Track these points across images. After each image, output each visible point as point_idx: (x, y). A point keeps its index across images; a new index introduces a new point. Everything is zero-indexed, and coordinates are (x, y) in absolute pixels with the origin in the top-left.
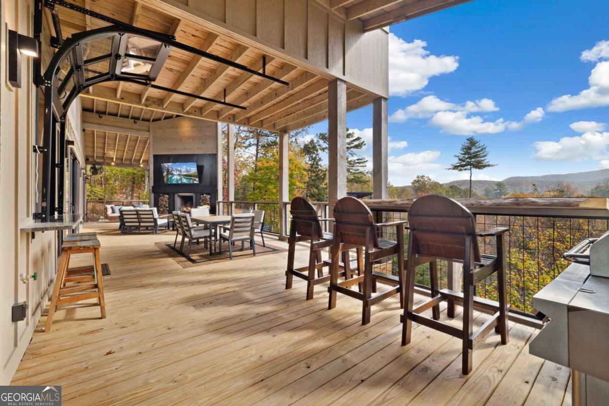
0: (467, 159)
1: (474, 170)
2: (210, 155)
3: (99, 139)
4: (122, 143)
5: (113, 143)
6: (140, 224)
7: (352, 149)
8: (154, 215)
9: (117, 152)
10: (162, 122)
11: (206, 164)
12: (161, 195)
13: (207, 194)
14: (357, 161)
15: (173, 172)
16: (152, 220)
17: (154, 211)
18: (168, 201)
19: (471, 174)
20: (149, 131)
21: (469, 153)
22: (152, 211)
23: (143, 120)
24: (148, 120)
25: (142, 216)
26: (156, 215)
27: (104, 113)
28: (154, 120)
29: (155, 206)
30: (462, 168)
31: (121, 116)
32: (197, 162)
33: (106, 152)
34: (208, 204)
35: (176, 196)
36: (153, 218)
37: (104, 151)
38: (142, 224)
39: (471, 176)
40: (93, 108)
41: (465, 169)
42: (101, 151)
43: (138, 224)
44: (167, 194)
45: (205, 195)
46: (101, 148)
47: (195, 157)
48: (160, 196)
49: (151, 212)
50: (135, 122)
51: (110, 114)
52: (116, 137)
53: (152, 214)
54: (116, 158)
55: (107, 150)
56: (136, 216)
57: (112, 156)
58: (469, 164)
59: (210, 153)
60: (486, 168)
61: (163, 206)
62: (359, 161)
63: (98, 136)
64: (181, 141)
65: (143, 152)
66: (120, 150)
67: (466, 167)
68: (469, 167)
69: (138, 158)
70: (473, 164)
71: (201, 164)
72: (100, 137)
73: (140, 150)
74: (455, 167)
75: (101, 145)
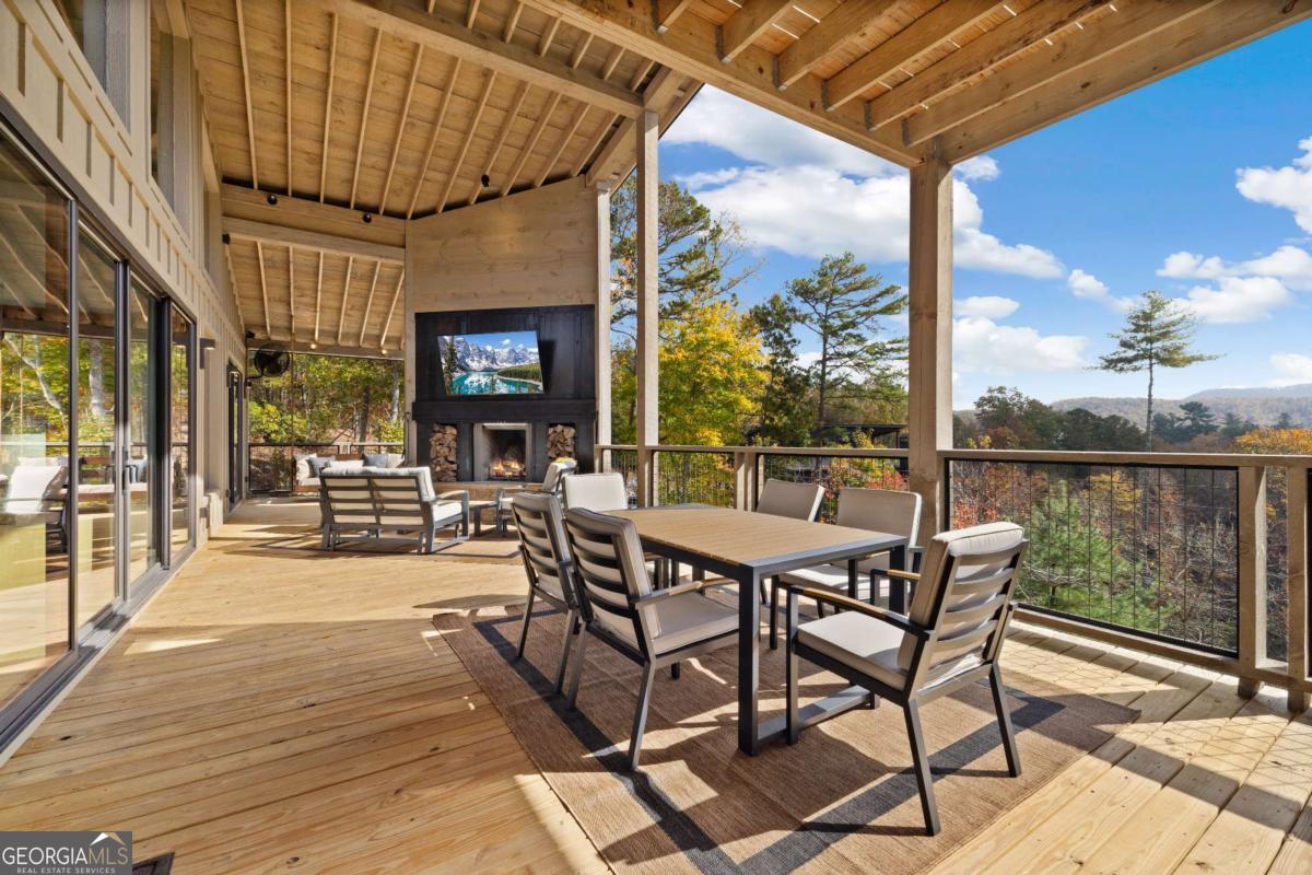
0: (1142, 341)
1: (1157, 368)
2: (574, 308)
3: (272, 272)
4: (334, 286)
5: (311, 284)
6: (378, 519)
7: (877, 317)
8: (424, 492)
9: (321, 311)
10: (442, 220)
11: (563, 336)
12: (437, 428)
13: (565, 425)
14: (888, 346)
15: (468, 361)
16: (417, 507)
17: (421, 478)
18: (454, 444)
19: (1152, 379)
20: (404, 247)
21: (1146, 328)
22: (415, 477)
23: (388, 213)
24: (402, 216)
25: (385, 494)
26: (429, 492)
27: (283, 191)
28: (416, 216)
29: (420, 463)
30: (1126, 366)
31: (329, 201)
32: (537, 328)
33: (293, 313)
34: (569, 455)
35: (478, 429)
36: (420, 501)
37: (290, 310)
38: (385, 520)
39: (1151, 385)
40: (252, 178)
41: (1136, 369)
42: (280, 309)
43: (372, 519)
44: (454, 426)
45: (560, 428)
46: (280, 301)
47: (531, 317)
48: (435, 432)
49: (412, 483)
50: (367, 220)
51: (298, 195)
52: (318, 267)
53: (417, 488)
54: (321, 331)
55: (296, 308)
56: (365, 495)
57: (312, 326)
58: (1148, 355)
59: (575, 302)
60: (1194, 363)
61: (442, 460)
62: (895, 346)
63: (270, 264)
64: (491, 269)
65: (387, 314)
66: (330, 308)
67: (1135, 364)
68: (1147, 362)
69: (376, 332)
70: (1157, 356)
71: (547, 336)
72: (274, 267)
73: (381, 309)
74: (1111, 364)
75: (279, 292)
